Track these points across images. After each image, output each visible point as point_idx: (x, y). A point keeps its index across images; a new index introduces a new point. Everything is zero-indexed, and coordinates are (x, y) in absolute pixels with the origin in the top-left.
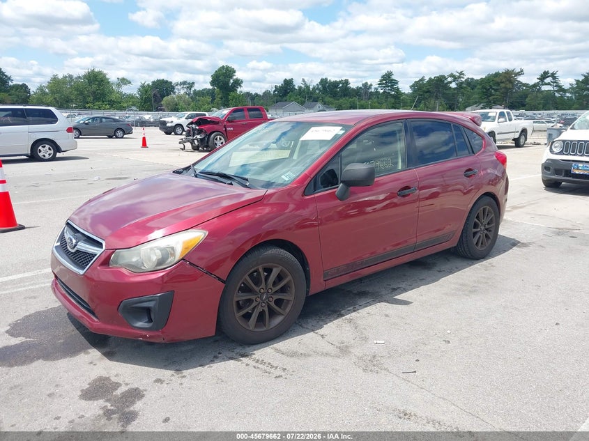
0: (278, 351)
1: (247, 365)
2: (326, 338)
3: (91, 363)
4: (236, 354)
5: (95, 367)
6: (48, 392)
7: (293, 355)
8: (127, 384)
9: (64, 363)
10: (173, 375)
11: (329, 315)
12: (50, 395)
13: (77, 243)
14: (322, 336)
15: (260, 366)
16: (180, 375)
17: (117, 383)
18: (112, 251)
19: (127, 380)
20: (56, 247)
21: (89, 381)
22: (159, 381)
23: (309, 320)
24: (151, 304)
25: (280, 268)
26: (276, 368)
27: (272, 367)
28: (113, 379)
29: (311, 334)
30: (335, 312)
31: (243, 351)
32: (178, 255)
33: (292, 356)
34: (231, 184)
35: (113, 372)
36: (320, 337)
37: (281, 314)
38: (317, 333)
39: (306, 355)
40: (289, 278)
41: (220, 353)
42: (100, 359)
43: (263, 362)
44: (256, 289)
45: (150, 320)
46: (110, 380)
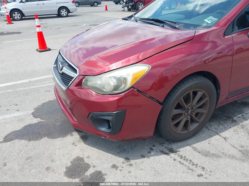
0: (195, 149)
1: (175, 160)
2: (229, 140)
3: (73, 144)
4: (165, 148)
5: (76, 147)
6: (46, 166)
7: (207, 154)
8: (94, 167)
9: (59, 142)
10: (123, 163)
11: (226, 120)
12: (48, 169)
13: (63, 67)
14: (225, 138)
15: (184, 162)
16: (128, 163)
17: (88, 164)
18: (83, 77)
19: (95, 163)
20: (54, 67)
21: (71, 159)
22: (114, 166)
23: (212, 124)
24: (109, 118)
25: (204, 91)
26: (197, 165)
27: (193, 164)
28: (86, 160)
29: (217, 137)
30: (229, 118)
31: (170, 147)
32: (129, 84)
33: (206, 156)
34: (163, 26)
35: (86, 154)
36: (223, 140)
37: (197, 122)
38: (220, 136)
39: (217, 156)
40: (207, 98)
41: (154, 146)
42: (79, 141)
43: (185, 159)
44: (186, 107)
45: (109, 127)
46: (84, 161)
